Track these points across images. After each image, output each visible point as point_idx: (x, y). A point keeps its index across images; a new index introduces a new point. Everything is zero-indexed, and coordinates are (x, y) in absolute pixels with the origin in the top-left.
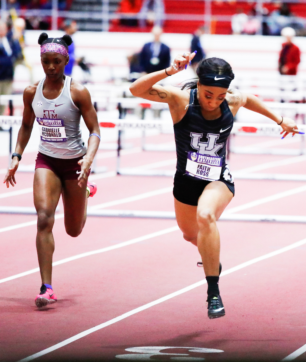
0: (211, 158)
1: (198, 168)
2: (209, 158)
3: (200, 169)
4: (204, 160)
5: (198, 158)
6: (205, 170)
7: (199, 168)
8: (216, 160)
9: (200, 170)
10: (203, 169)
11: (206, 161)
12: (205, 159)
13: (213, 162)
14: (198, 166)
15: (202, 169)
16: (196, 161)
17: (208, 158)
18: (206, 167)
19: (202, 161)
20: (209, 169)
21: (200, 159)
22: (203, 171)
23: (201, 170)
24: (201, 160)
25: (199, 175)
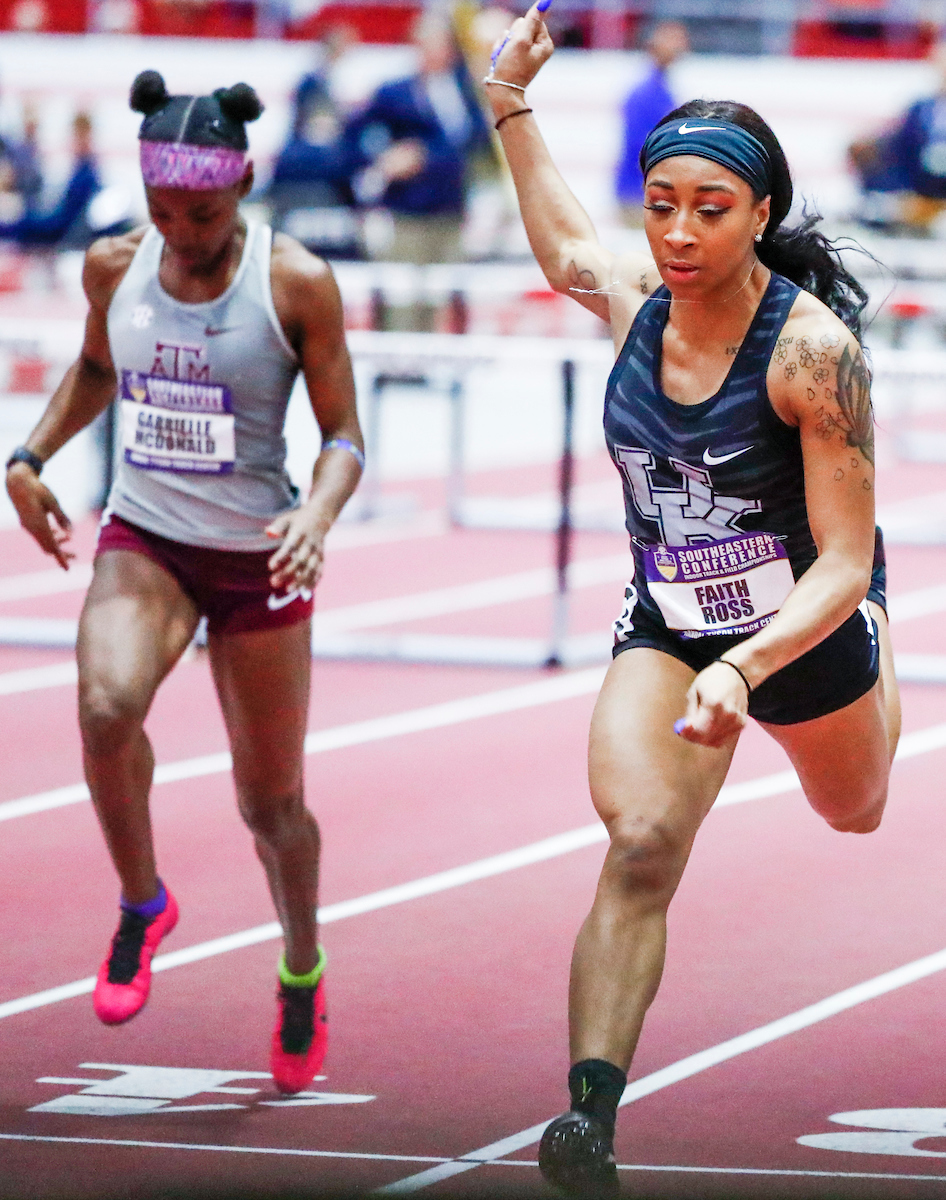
0: (728, 545)
1: (701, 603)
2: (721, 550)
3: (709, 601)
4: (706, 565)
5: (679, 564)
6: (731, 595)
7: (704, 599)
8: (752, 546)
9: (713, 605)
10: (723, 598)
11: (716, 568)
12: (707, 557)
13: (742, 556)
14: (700, 597)
15: (717, 600)
16: (680, 578)
17: (714, 551)
18: (728, 586)
19: (702, 570)
20: (743, 588)
21: (687, 566)
22: (726, 602)
23: (717, 603)
24: (696, 567)
25: (719, 624)
